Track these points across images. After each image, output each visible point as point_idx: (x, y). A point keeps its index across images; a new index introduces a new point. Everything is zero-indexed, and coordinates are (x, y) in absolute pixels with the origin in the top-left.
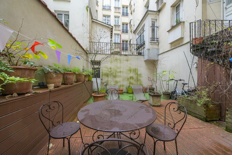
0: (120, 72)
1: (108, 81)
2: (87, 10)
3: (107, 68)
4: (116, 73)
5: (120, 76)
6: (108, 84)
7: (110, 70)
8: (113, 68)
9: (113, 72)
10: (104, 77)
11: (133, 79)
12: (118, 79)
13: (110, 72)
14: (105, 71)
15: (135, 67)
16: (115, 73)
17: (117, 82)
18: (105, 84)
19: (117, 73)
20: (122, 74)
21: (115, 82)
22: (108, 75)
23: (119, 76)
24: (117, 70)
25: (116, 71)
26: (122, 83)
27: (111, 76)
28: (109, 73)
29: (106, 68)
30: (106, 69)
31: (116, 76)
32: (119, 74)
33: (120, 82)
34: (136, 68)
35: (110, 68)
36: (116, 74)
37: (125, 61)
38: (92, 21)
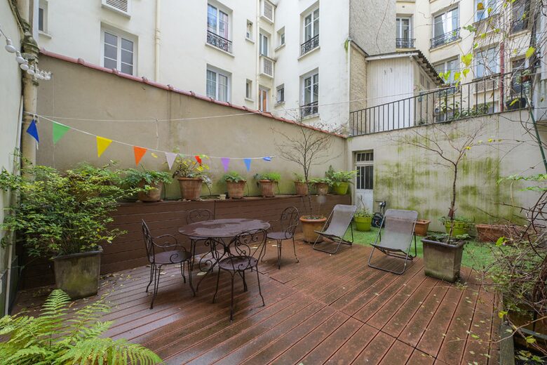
0: (427, 173)
1: (390, 197)
2: (347, 49)
3: (390, 166)
4: (413, 176)
5: (428, 186)
6: (389, 205)
7: (396, 170)
8: (406, 165)
9: (405, 175)
10: (380, 186)
11: (475, 194)
12: (418, 194)
13: (397, 174)
14: (384, 174)
15: (484, 157)
16: (410, 177)
17: (415, 201)
18: (381, 204)
19: (415, 176)
20: (432, 179)
21: (409, 200)
22: (389, 183)
23: (422, 185)
24: (415, 170)
25: (413, 171)
26: (432, 205)
27: (398, 185)
28: (394, 177)
29: (385, 164)
30: (386, 168)
31: (413, 184)
32: (424, 179)
33: (425, 201)
34: (493, 156)
35: (398, 165)
36: (413, 179)
37: (445, 139)
38: (368, 61)
